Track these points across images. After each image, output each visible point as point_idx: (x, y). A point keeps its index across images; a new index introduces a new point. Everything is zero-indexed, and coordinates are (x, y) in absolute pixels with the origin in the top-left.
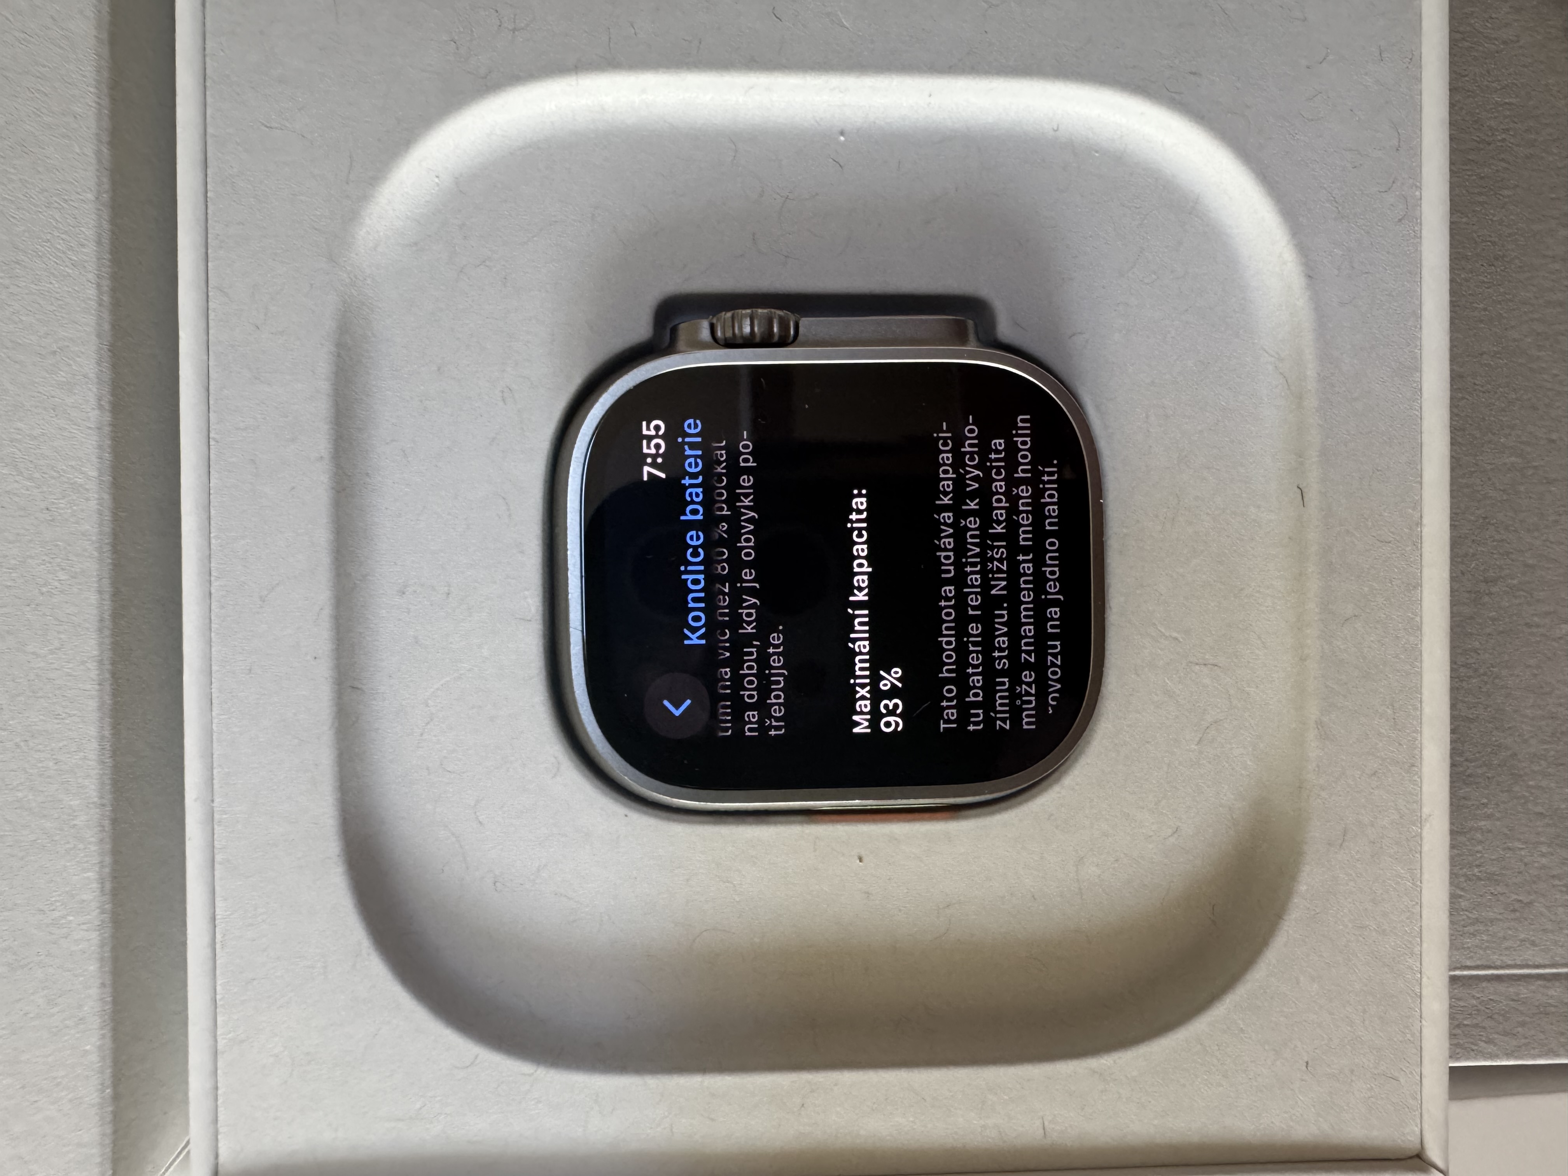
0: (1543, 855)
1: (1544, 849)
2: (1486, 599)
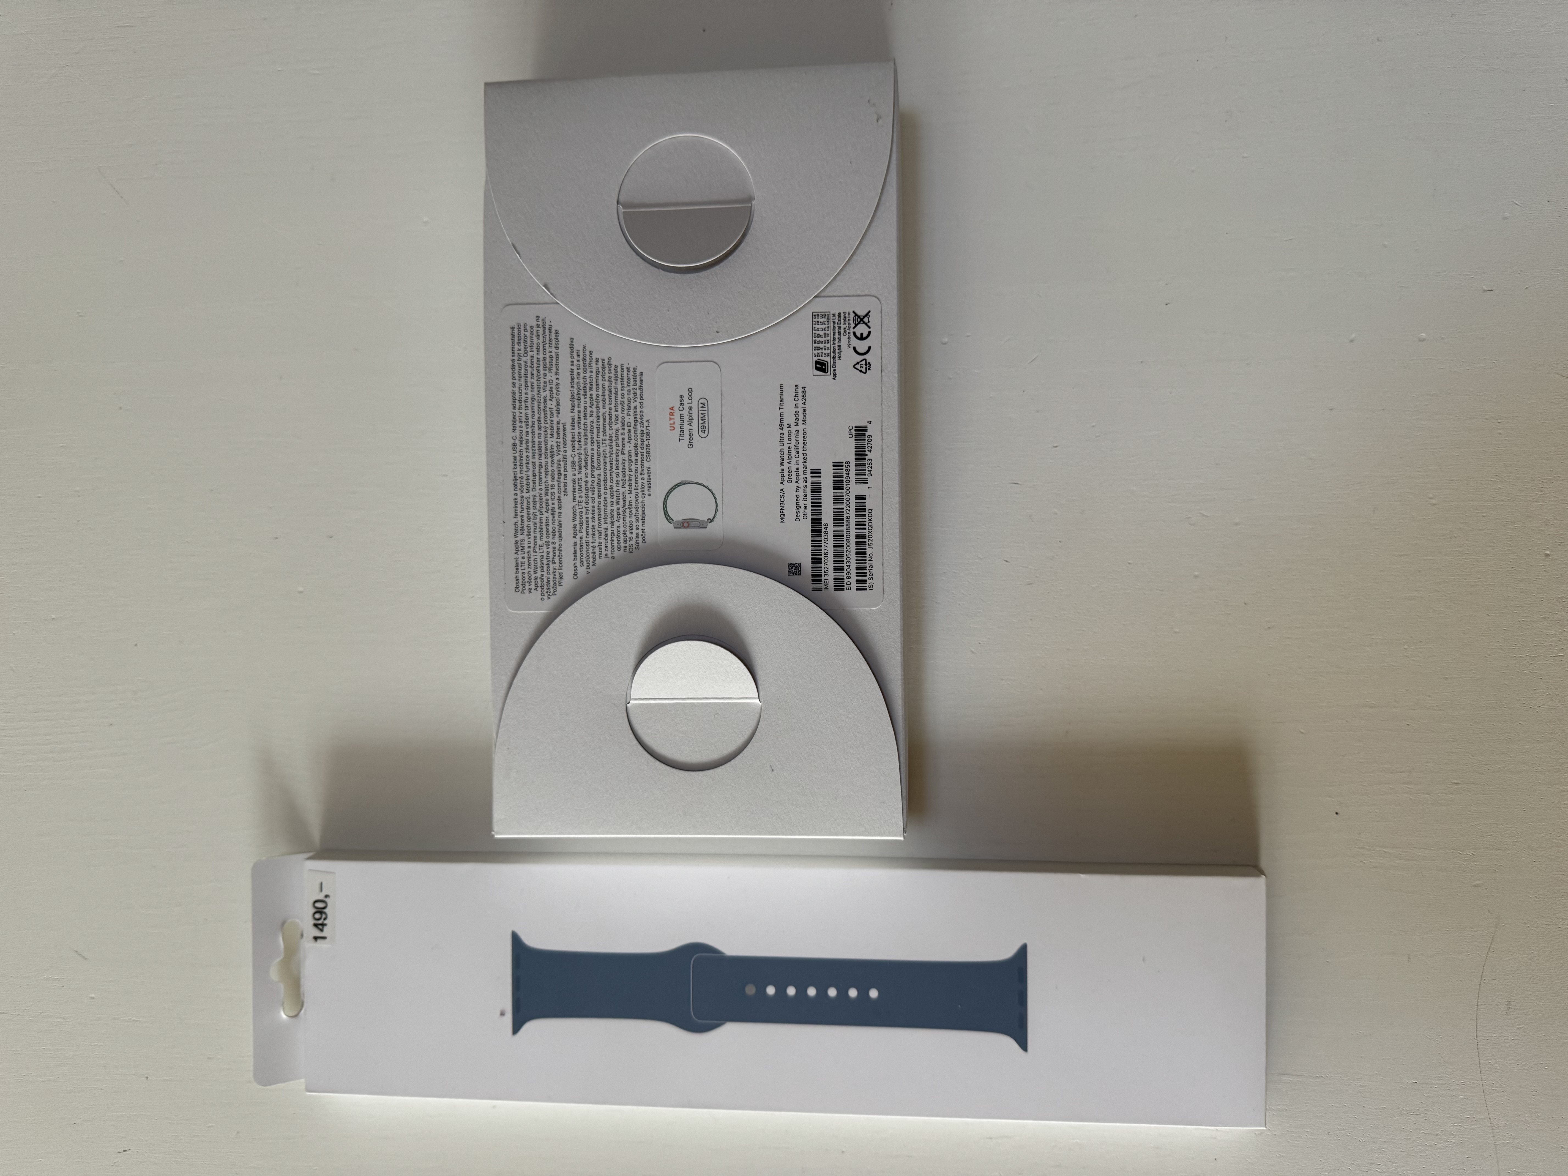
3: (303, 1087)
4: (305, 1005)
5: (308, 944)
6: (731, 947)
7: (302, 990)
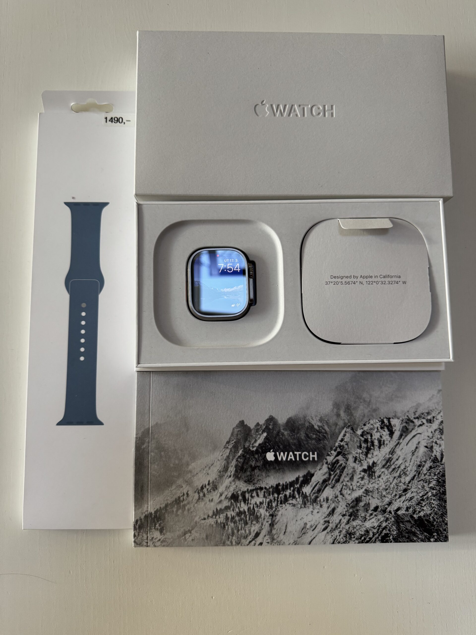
0: (170, 405)
1: (171, 405)
2: (211, 394)
3: (41, 112)
4: (77, 113)
5: (104, 115)
6: (102, 297)
7: (84, 112)
